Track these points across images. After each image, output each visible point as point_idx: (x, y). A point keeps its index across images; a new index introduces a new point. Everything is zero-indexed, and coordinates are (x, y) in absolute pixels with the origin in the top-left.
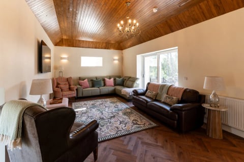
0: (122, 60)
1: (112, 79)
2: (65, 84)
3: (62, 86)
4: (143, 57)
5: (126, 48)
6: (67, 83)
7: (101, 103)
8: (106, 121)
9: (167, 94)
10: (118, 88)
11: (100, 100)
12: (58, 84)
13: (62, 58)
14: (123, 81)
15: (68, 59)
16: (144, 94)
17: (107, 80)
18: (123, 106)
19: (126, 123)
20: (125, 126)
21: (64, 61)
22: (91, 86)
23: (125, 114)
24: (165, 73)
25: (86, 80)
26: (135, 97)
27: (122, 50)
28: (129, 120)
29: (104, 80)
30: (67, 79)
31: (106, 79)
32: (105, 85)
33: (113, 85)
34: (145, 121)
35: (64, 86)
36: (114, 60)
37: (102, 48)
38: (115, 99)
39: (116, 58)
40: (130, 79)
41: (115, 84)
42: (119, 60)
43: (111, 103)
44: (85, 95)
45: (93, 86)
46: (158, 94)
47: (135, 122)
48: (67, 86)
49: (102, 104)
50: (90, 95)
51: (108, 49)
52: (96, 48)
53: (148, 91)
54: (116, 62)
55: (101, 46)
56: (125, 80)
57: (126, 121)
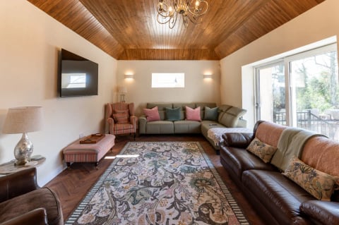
0: (218, 77)
1: (198, 109)
2: (123, 113)
3: (117, 116)
4: (257, 70)
5: (224, 56)
6: (126, 111)
7: (168, 148)
8: (149, 192)
9: (300, 158)
10: (206, 124)
11: (168, 144)
12: (114, 112)
13: (126, 76)
14: (218, 114)
15: (134, 77)
16: (244, 145)
17: (189, 109)
18: (203, 162)
19: (184, 209)
20: (177, 218)
21: (129, 80)
22: (163, 117)
23: (196, 182)
24: (328, 101)
25: (156, 108)
26: (224, 148)
27: (219, 59)
28: (195, 202)
29: (184, 109)
30: (128, 105)
31: (187, 108)
32: (185, 118)
33: (199, 118)
34: (231, 213)
35: (121, 116)
36: (205, 76)
37: (183, 59)
38: (196, 145)
39: (208, 73)
40: (230, 111)
41: (204, 118)
42: (212, 76)
43: (185, 151)
44: (150, 131)
45: (166, 119)
46: (276, 151)
47: (205, 211)
48: (126, 116)
49: (168, 151)
50: (159, 133)
51: (193, 59)
52: (174, 59)
53: (256, 139)
54: (209, 80)
55: (180, 55)
56: (220, 111)
57: (188, 203)
